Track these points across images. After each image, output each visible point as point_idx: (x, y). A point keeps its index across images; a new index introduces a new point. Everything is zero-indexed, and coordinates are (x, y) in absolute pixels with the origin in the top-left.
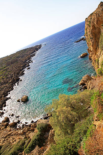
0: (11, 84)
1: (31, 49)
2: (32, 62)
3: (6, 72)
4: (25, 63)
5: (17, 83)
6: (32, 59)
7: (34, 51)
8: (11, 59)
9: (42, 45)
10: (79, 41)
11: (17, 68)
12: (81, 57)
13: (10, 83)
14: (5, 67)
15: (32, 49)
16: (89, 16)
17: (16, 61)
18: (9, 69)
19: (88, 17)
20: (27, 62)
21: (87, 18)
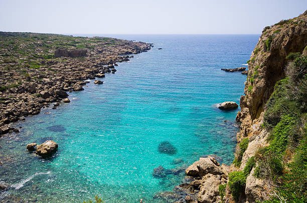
0: (41, 99)
1: (126, 44)
2: (114, 73)
3: (45, 67)
4: (98, 67)
5: (56, 103)
6: (117, 65)
7: (130, 51)
8: (74, 46)
9: (153, 46)
10: (233, 71)
11: (74, 71)
12: (221, 108)
13: (38, 96)
14: (49, 57)
15: (128, 44)
16: (276, 25)
17: (83, 54)
18: (58, 65)
19: (272, 27)
20: (104, 66)
21: (268, 28)
